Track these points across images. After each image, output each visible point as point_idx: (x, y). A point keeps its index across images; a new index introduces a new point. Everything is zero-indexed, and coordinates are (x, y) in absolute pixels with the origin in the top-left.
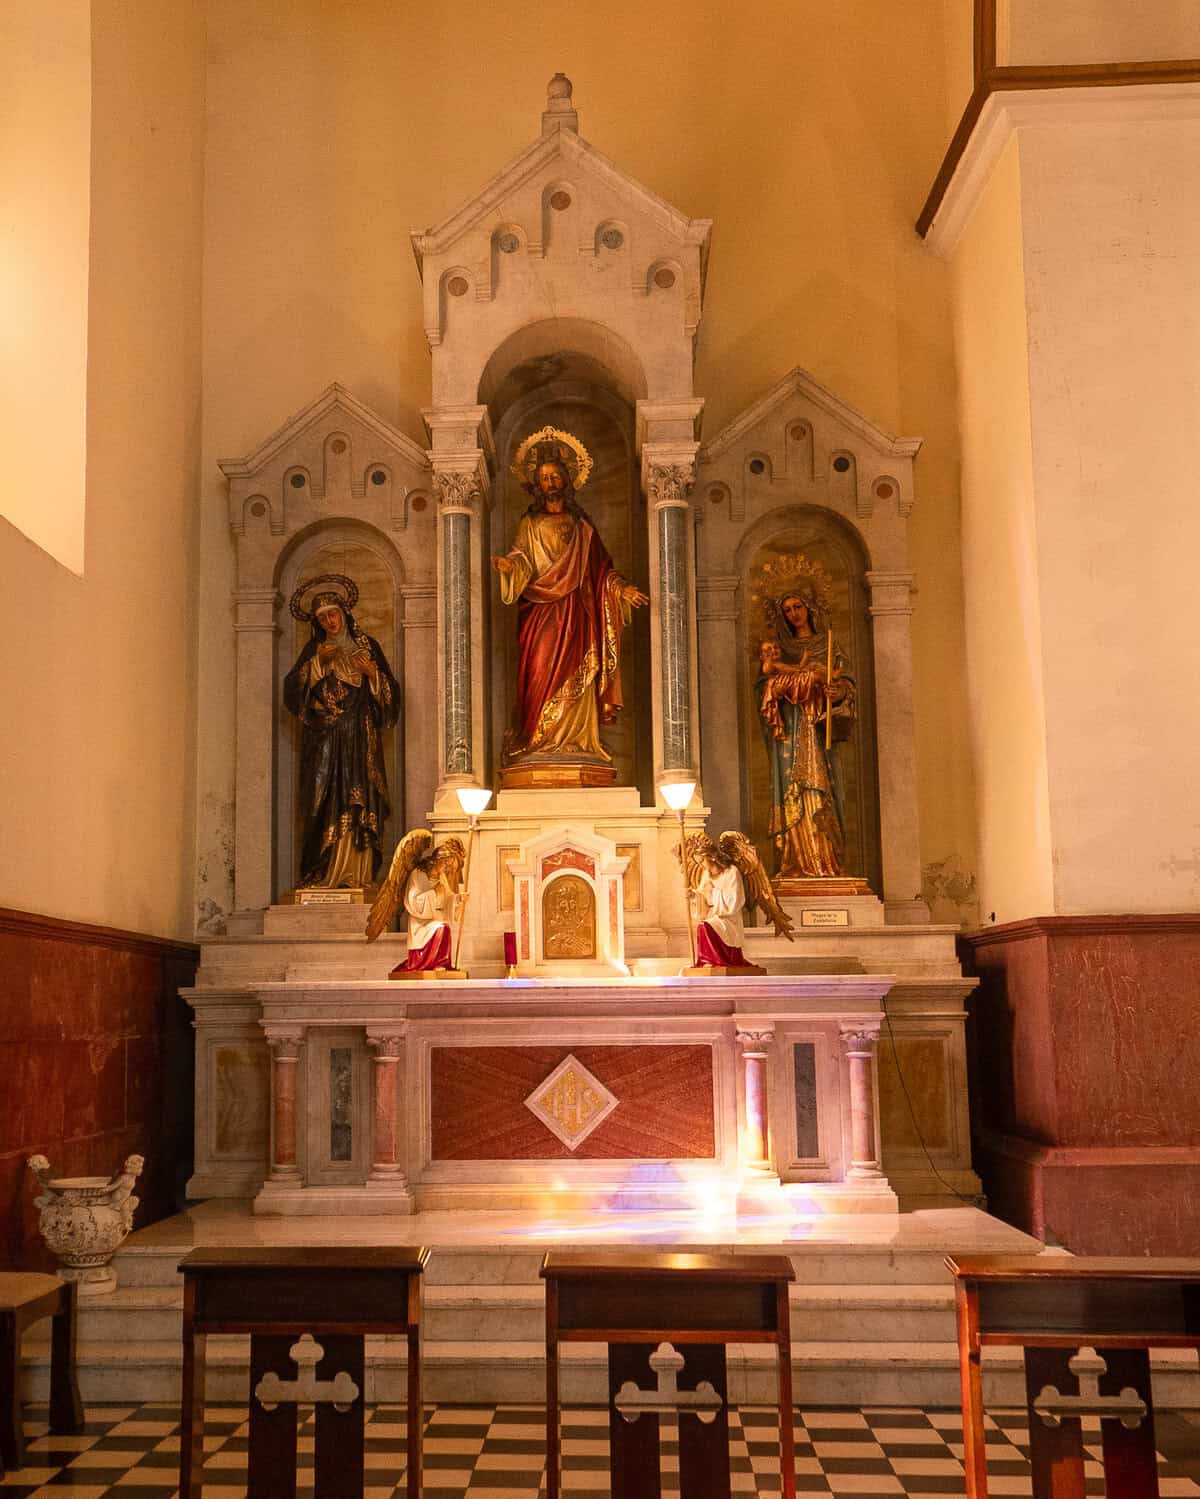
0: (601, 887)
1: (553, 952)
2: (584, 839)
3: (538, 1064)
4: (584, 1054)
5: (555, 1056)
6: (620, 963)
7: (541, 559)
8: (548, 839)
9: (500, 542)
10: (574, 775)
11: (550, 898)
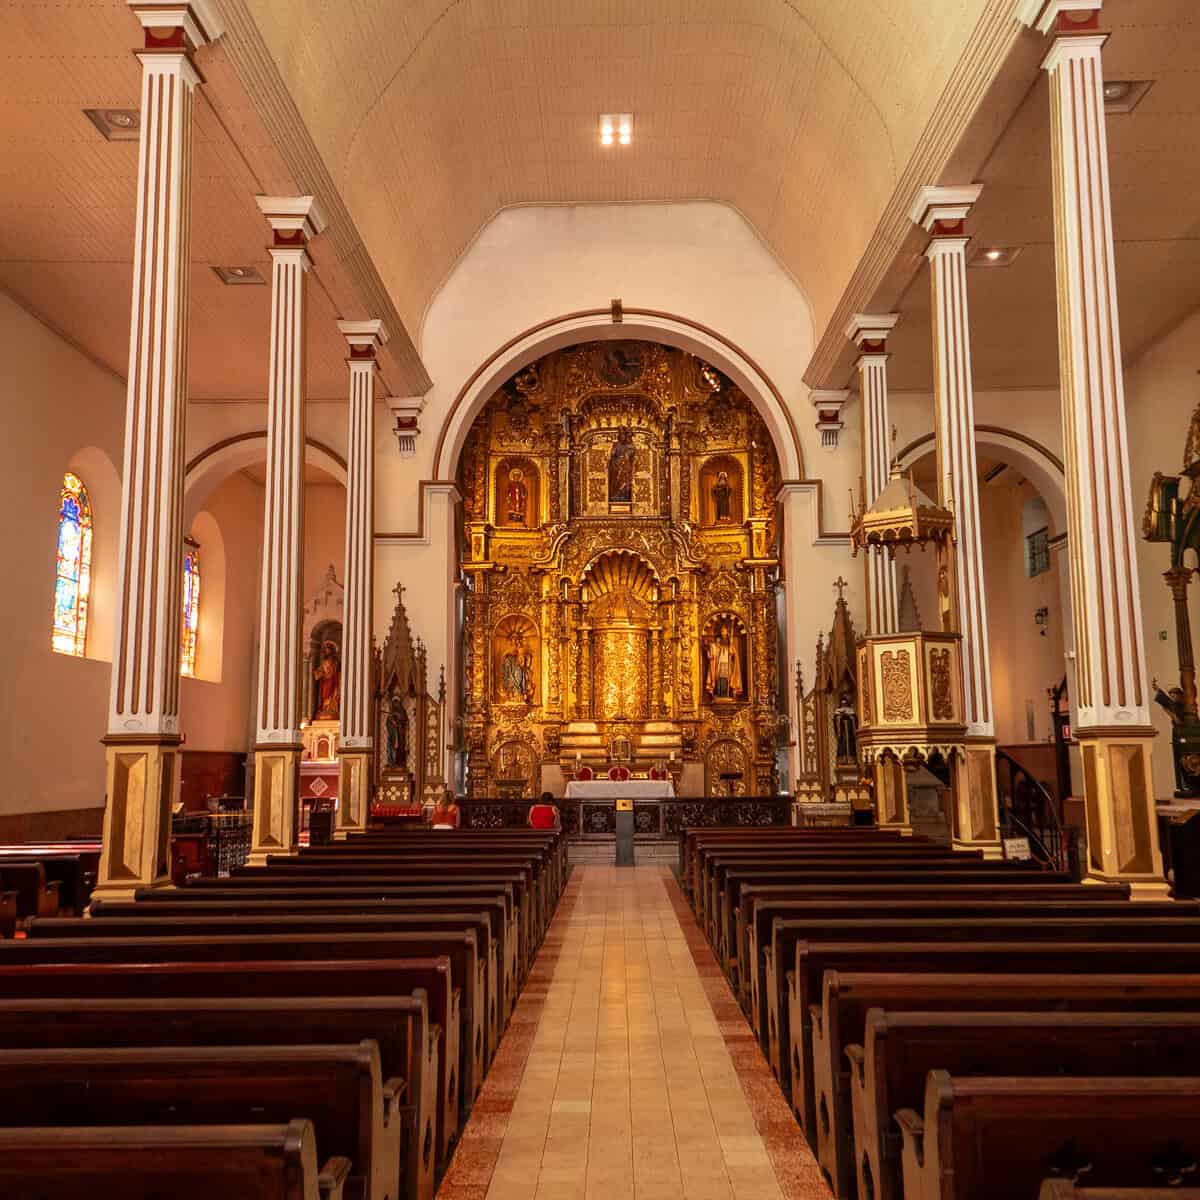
0: (330, 743)
1: (319, 756)
2: (327, 733)
3: (312, 779)
4: (322, 777)
5: (316, 777)
6: (333, 758)
7: (326, 669)
8: (319, 732)
9: (317, 665)
10: (329, 717)
11: (319, 744)
